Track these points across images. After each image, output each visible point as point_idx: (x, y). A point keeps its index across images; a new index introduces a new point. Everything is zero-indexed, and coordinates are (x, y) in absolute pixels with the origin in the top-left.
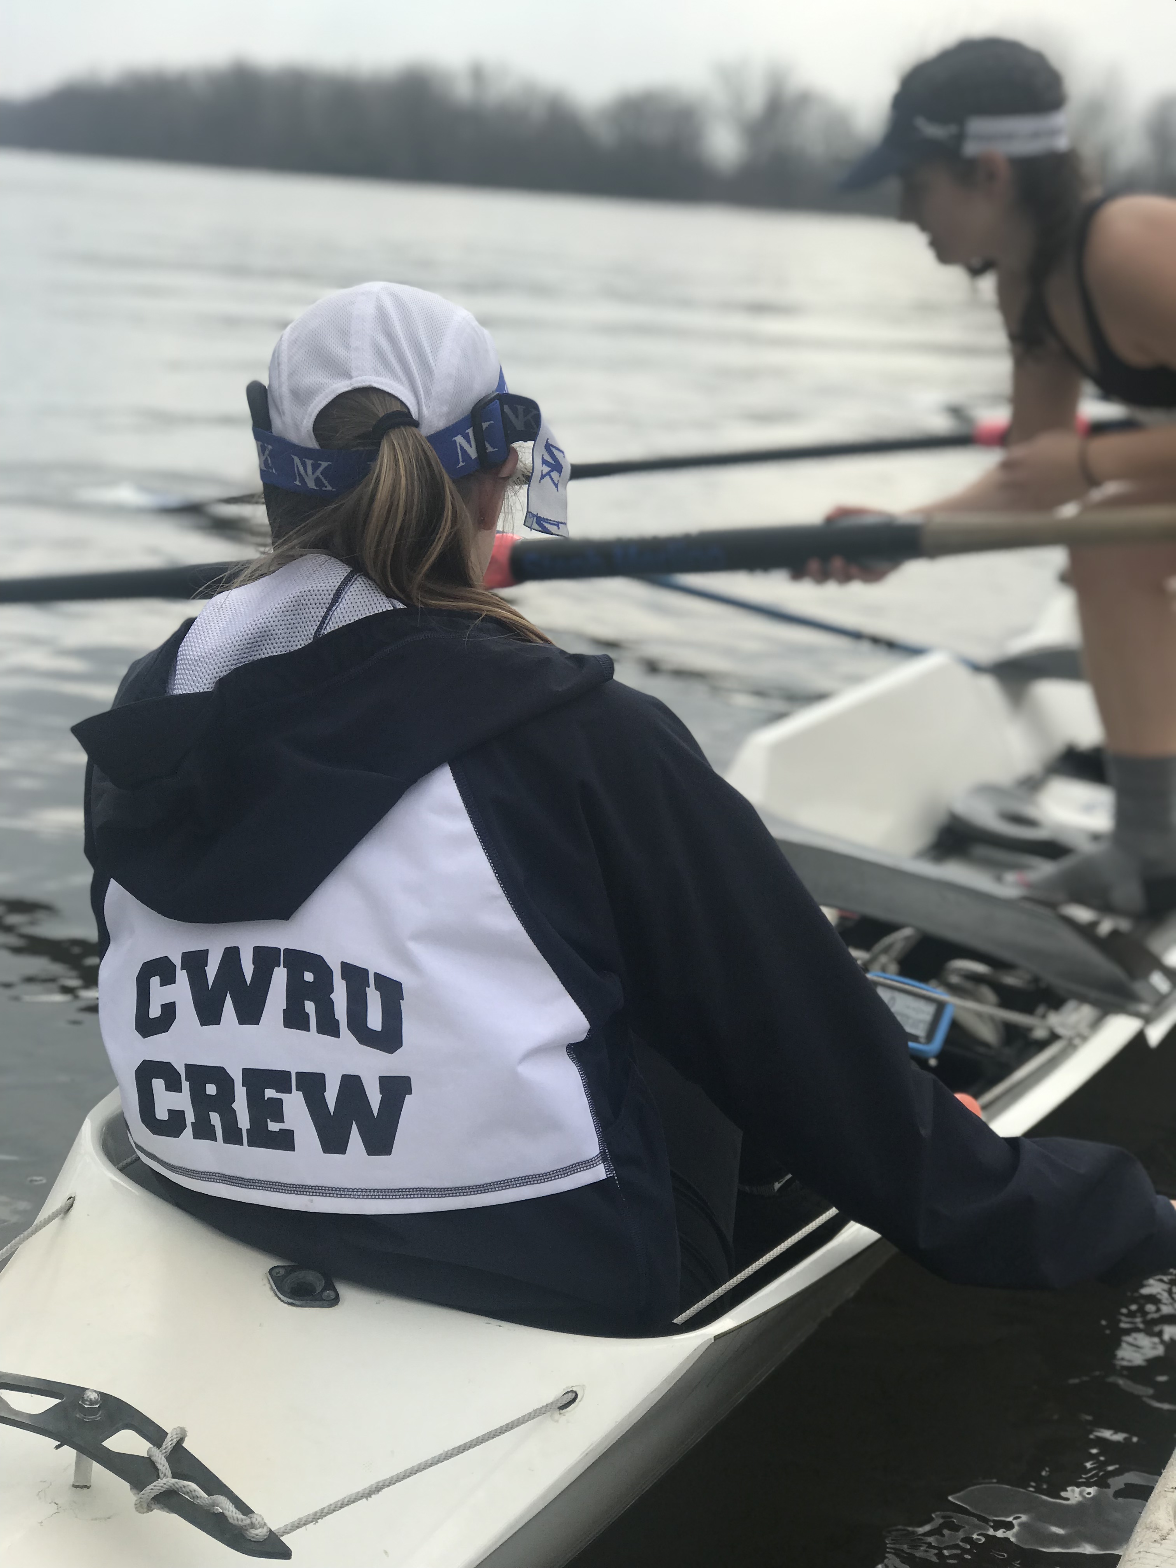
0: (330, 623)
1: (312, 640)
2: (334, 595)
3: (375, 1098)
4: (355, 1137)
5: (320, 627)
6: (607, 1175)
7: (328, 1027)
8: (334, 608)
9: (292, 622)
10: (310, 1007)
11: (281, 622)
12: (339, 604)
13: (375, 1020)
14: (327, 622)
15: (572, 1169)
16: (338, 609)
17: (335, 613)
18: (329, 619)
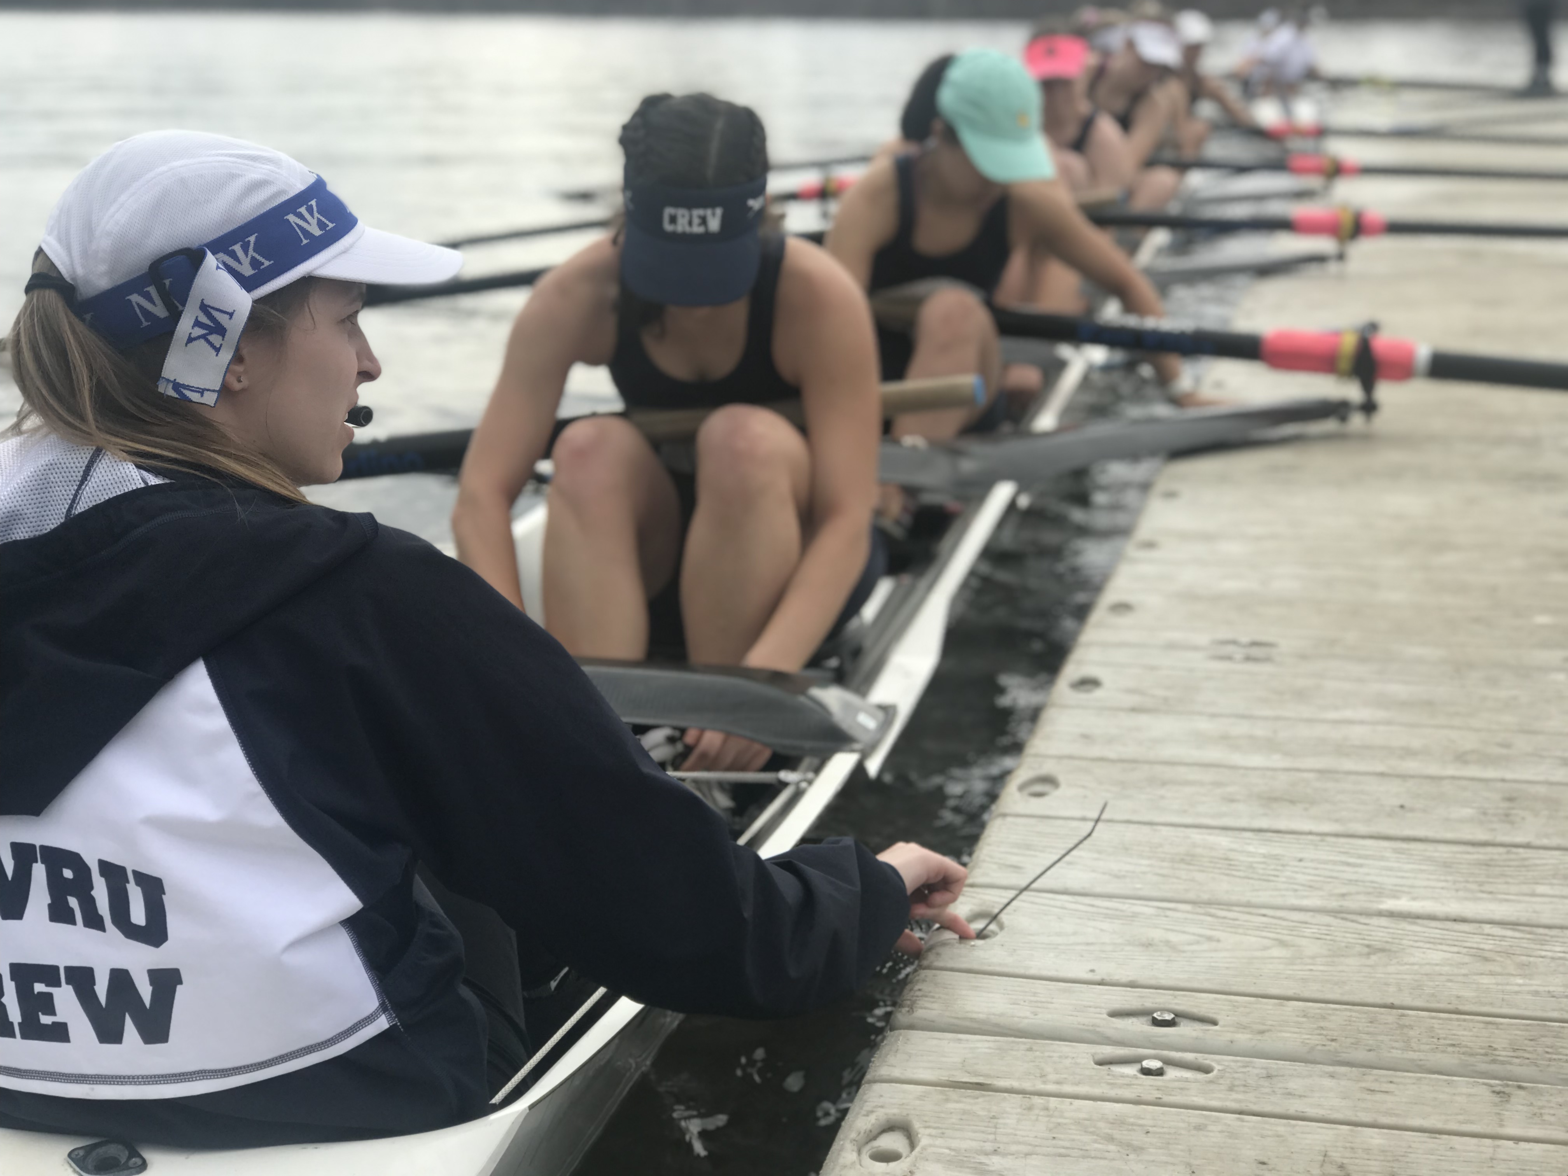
0: (81, 503)
1: (64, 519)
2: (84, 472)
3: (145, 991)
4: (130, 1029)
5: (71, 507)
6: (389, 1024)
7: (94, 921)
8: (83, 487)
9: (42, 500)
10: (73, 902)
11: (30, 501)
12: (88, 483)
13: (138, 915)
14: (77, 501)
15: (354, 1029)
16: (87, 488)
17: (85, 493)
18: (79, 499)
